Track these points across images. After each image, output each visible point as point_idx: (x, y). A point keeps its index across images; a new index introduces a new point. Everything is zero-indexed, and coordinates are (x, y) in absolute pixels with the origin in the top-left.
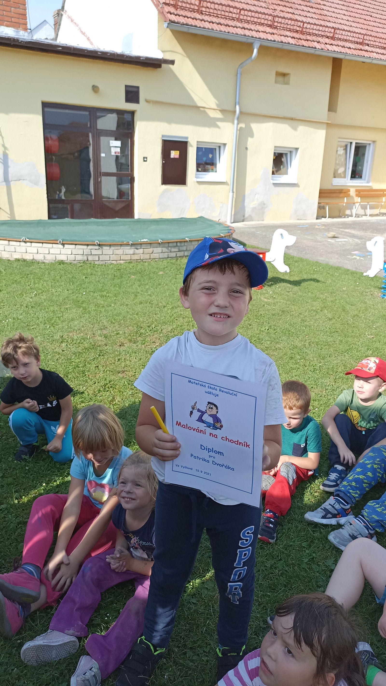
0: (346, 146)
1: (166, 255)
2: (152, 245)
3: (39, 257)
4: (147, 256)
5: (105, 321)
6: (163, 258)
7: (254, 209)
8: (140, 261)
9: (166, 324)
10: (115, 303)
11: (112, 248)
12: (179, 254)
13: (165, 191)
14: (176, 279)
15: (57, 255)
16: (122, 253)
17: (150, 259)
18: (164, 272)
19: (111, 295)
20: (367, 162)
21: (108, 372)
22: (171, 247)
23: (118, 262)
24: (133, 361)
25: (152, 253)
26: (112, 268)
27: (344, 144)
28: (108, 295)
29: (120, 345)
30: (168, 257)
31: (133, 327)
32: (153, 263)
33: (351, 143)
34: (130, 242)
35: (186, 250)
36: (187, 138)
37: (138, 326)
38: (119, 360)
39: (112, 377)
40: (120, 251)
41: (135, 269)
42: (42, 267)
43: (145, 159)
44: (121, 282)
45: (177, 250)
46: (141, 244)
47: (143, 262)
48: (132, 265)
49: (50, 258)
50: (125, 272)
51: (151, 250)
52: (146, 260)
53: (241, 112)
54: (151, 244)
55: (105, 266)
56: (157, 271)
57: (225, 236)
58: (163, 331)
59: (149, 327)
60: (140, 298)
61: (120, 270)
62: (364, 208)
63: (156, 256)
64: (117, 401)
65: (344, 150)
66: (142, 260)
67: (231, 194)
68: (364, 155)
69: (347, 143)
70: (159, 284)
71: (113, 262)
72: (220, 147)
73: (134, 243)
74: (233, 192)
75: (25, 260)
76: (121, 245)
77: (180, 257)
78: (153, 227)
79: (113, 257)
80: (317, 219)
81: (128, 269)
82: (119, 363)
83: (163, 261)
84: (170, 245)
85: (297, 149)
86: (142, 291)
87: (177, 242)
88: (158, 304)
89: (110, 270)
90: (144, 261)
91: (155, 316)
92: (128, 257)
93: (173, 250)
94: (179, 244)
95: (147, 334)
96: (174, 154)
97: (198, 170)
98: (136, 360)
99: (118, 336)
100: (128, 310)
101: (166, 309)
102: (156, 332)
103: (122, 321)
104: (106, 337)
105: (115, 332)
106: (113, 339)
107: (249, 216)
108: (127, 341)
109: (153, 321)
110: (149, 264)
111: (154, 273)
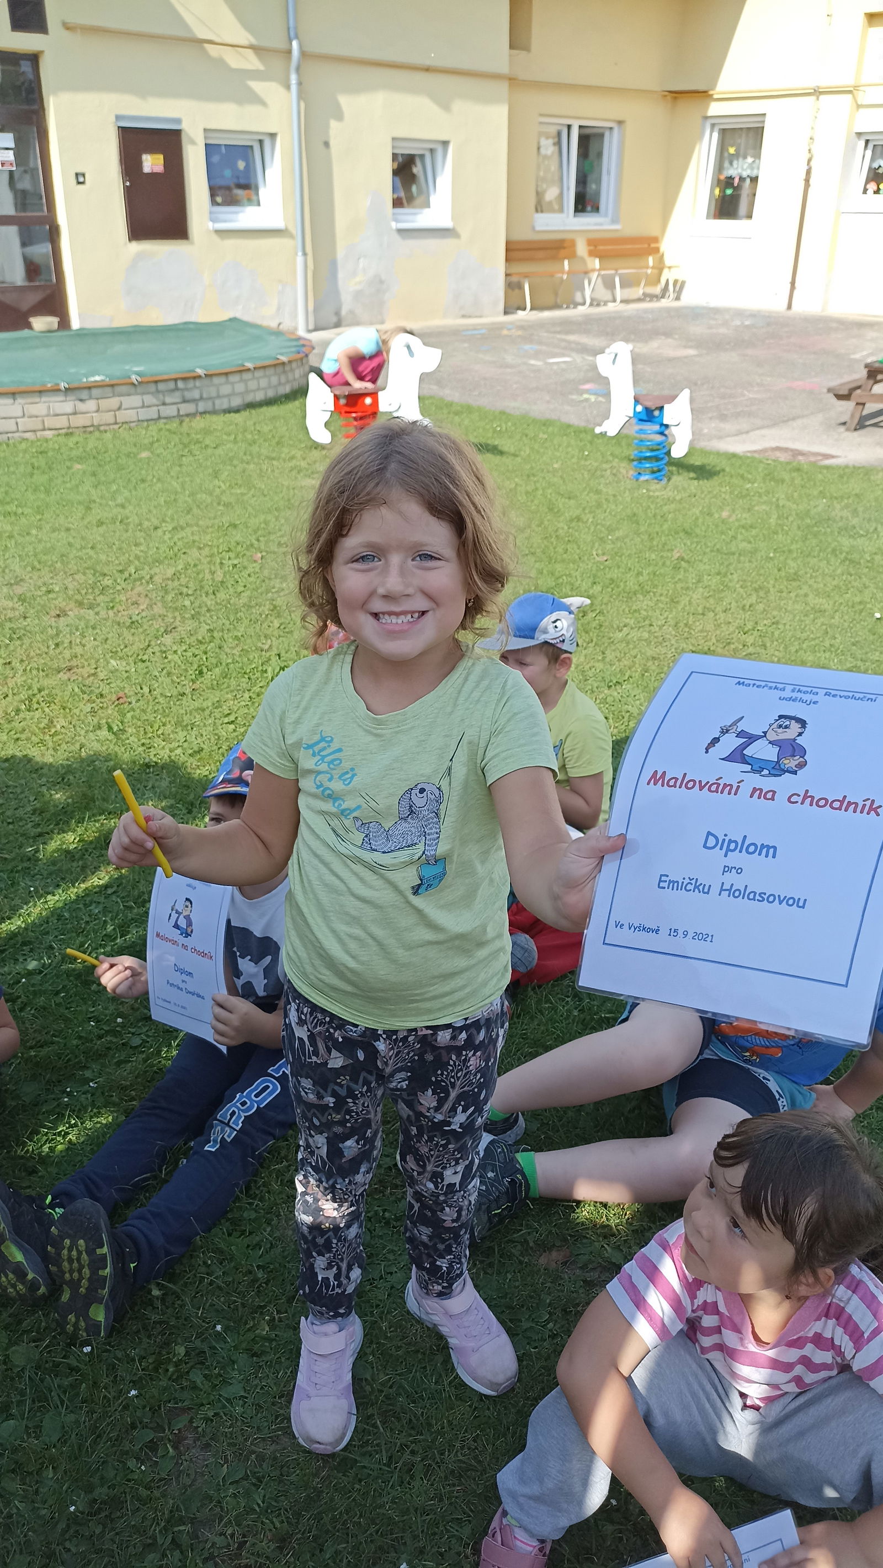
0: (559, 134)
1: (153, 413)
2: (117, 388)
4: (109, 417)
5: (17, 568)
6: (147, 420)
7: (358, 295)
8: (92, 429)
9: (160, 562)
10: (40, 528)
11: (20, 401)
12: (186, 408)
13: (139, 256)
14: (180, 466)
16: (44, 412)
17: (116, 423)
18: (152, 453)
19: (26, 511)
20: (609, 173)
21: (34, 672)
22: (163, 392)
23: (39, 434)
24: (88, 646)
25: (119, 408)
26: (25, 451)
27: (553, 130)
28: (20, 511)
29: (59, 616)
30: (159, 418)
31: (84, 574)
32: (123, 433)
33: (569, 127)
34: (63, 385)
35: (201, 398)
36: (179, 121)
37: (95, 571)
38: (57, 645)
39: (46, 682)
40: (39, 407)
41: (81, 449)
43: (80, 178)
44: (51, 480)
45: (178, 400)
46: (89, 388)
47: (101, 432)
48: (74, 439)
50: (59, 457)
51: (114, 402)
52: (107, 428)
53: (303, 54)
54: (112, 386)
56: (134, 450)
57: (290, 362)
58: (156, 579)
59: (121, 572)
60: (97, 513)
61: (46, 453)
62: (609, 285)
63: (130, 415)
64: (59, 727)
65: (554, 144)
66: (98, 427)
67: (300, 259)
68: (600, 155)
69: (559, 128)
70: (143, 481)
71: (27, 435)
72: (261, 142)
73: (71, 386)
74: (305, 254)
76: (40, 392)
77: (187, 415)
78: (119, 348)
79: (24, 423)
80: (506, 313)
81: (63, 450)
82: (57, 651)
83: (148, 426)
84: (161, 386)
85: (445, 144)
86: (102, 497)
87: (176, 380)
88: (140, 524)
89: (21, 455)
90: (102, 428)
91: (134, 548)
92: (62, 422)
93: (168, 400)
94: (180, 384)
95: (119, 588)
96: (152, 163)
97: (214, 202)
98: (96, 643)
99: (51, 596)
100: (71, 540)
101: (160, 532)
102: (138, 583)
103: (59, 565)
104: (22, 599)
105: (44, 589)
106: (39, 604)
107: (351, 312)
108: (72, 605)
109: (131, 558)
110: (114, 437)
111: (128, 455)
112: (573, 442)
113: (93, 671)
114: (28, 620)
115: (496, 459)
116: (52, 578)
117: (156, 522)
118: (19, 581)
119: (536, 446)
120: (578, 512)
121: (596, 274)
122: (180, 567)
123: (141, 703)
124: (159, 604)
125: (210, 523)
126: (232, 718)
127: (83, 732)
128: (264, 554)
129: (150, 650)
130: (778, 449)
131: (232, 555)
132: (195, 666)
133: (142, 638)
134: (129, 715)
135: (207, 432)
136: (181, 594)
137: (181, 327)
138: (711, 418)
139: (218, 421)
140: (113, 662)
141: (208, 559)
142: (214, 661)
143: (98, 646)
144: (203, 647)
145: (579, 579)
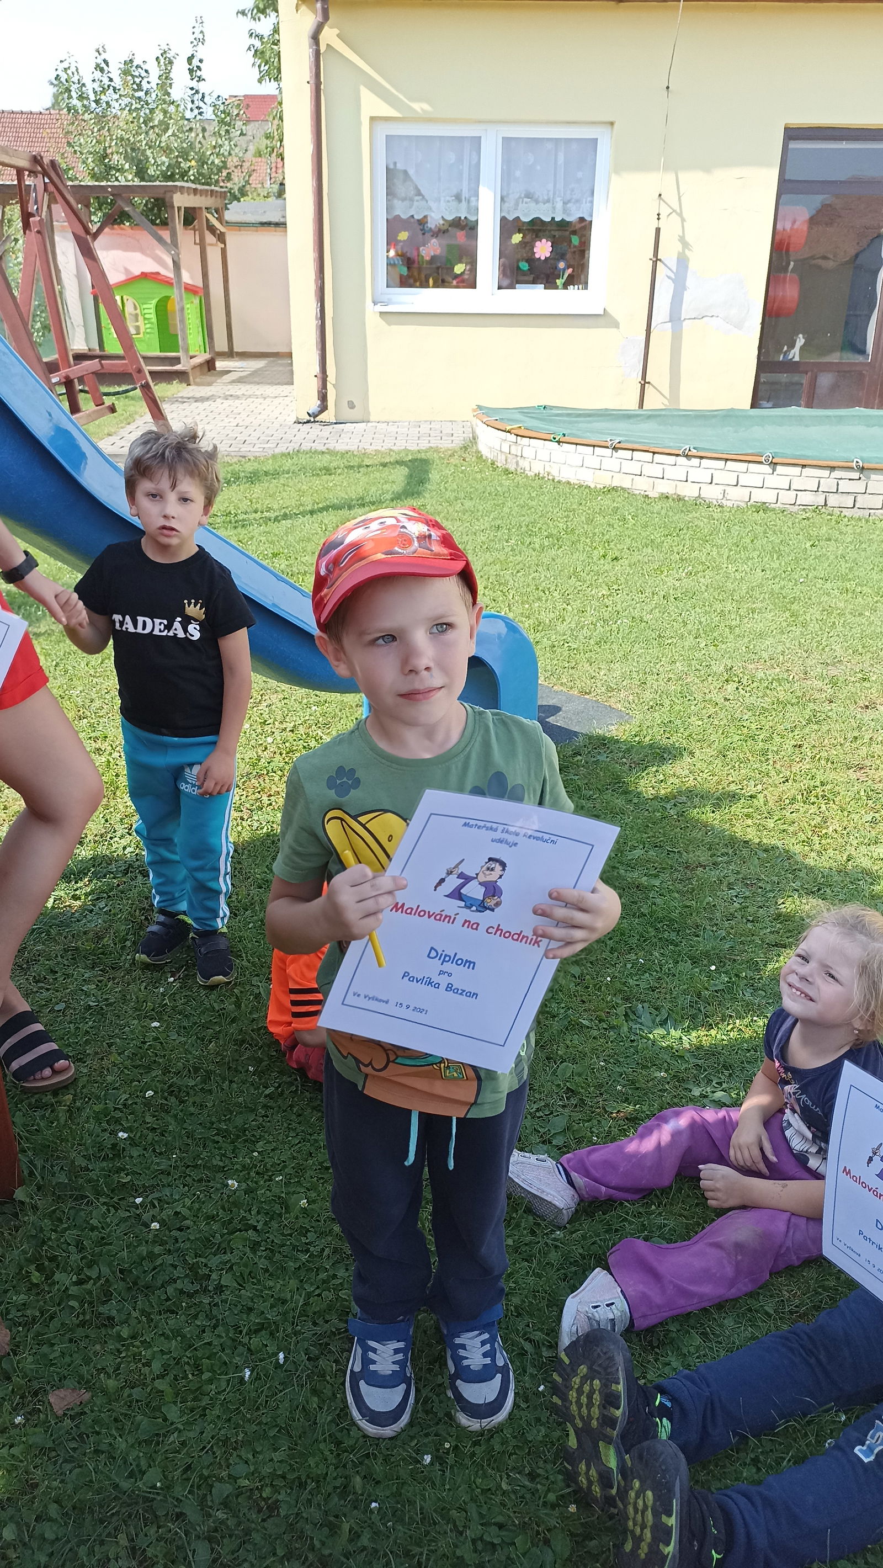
3: (712, 493)
5: (837, 648)
15: (754, 490)
21: (823, 762)
29: (867, 707)
38: (856, 739)
39: (832, 775)
42: (715, 515)
49: (737, 496)
64: (831, 829)
75: (680, 499)
82: (855, 745)
99: (865, 684)
104: (834, 682)
105: (860, 675)
106: (850, 690)
114: (834, 705)
118: (837, 662)
127: (855, 843)
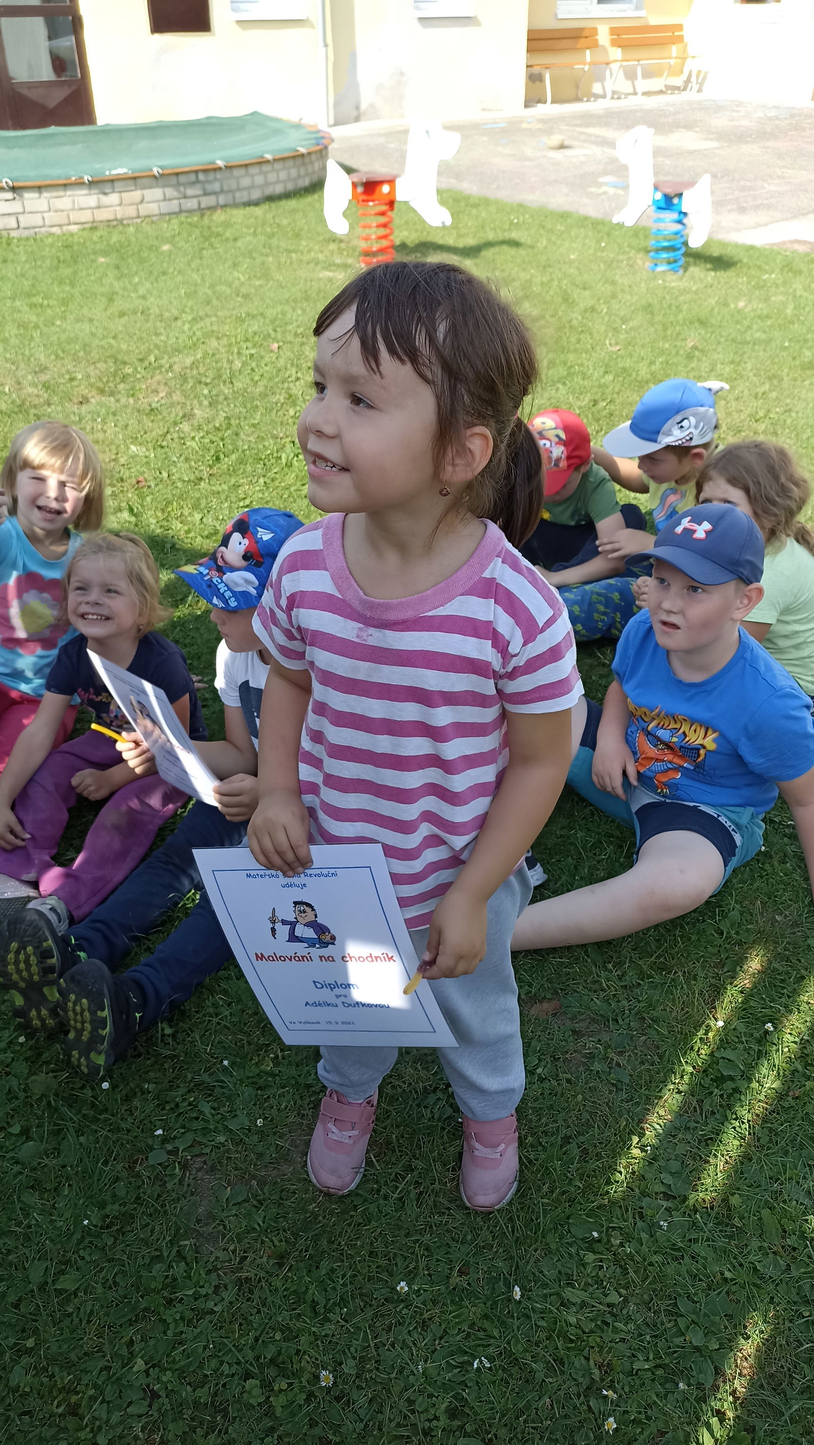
1: (174, 206)
2: (139, 181)
4: (131, 211)
5: (42, 357)
6: (170, 214)
7: (380, 87)
8: (115, 223)
9: (179, 352)
10: (64, 319)
11: (45, 195)
12: (206, 201)
13: (161, 50)
14: (201, 258)
16: (70, 206)
17: (139, 217)
18: (173, 246)
22: (184, 185)
23: (65, 228)
24: (109, 432)
25: (142, 202)
26: (52, 245)
28: (46, 302)
29: (81, 403)
30: (181, 211)
31: (105, 362)
32: (147, 228)
34: (87, 178)
35: (222, 191)
37: (116, 360)
40: (65, 201)
41: (105, 243)
44: (75, 273)
45: (199, 192)
46: (112, 181)
47: (124, 226)
48: (98, 233)
50: (84, 250)
51: (136, 195)
52: (130, 222)
54: (135, 178)
55: (35, 240)
56: (156, 243)
57: (309, 154)
58: (176, 367)
59: (141, 360)
60: (120, 304)
61: (71, 247)
62: (631, 75)
63: (152, 208)
66: (121, 222)
67: (321, 50)
70: (164, 273)
71: (54, 230)
73: (95, 179)
74: (326, 45)
76: (65, 185)
77: (209, 208)
78: (143, 144)
79: (50, 218)
80: (526, 106)
81: (88, 244)
83: (170, 220)
84: (182, 179)
86: (124, 289)
87: (196, 172)
88: (161, 315)
89: (47, 249)
90: (125, 222)
91: (154, 338)
92: (86, 216)
93: (190, 192)
94: (201, 177)
95: (139, 376)
98: (117, 429)
99: (75, 383)
100: (93, 330)
101: (179, 323)
102: (158, 372)
103: (82, 353)
104: (46, 386)
105: (67, 377)
106: (63, 391)
107: (372, 106)
108: (94, 392)
109: (152, 347)
110: (137, 229)
111: (150, 248)
112: (590, 234)
113: (113, 457)
114: (53, 407)
115: (513, 251)
116: (74, 366)
117: (175, 312)
118: (44, 369)
119: (553, 238)
120: (591, 302)
121: (619, 64)
122: (199, 356)
123: (161, 486)
124: (178, 393)
125: (228, 314)
126: (247, 502)
128: (281, 344)
129: (169, 437)
130: (797, 241)
131: (249, 345)
132: (212, 452)
133: (161, 424)
134: (149, 499)
135: (227, 225)
136: (200, 382)
137: (204, 121)
138: (730, 211)
139: (238, 215)
140: (133, 448)
141: (227, 349)
142: (230, 447)
143: (118, 433)
144: (220, 435)
145: (591, 368)
